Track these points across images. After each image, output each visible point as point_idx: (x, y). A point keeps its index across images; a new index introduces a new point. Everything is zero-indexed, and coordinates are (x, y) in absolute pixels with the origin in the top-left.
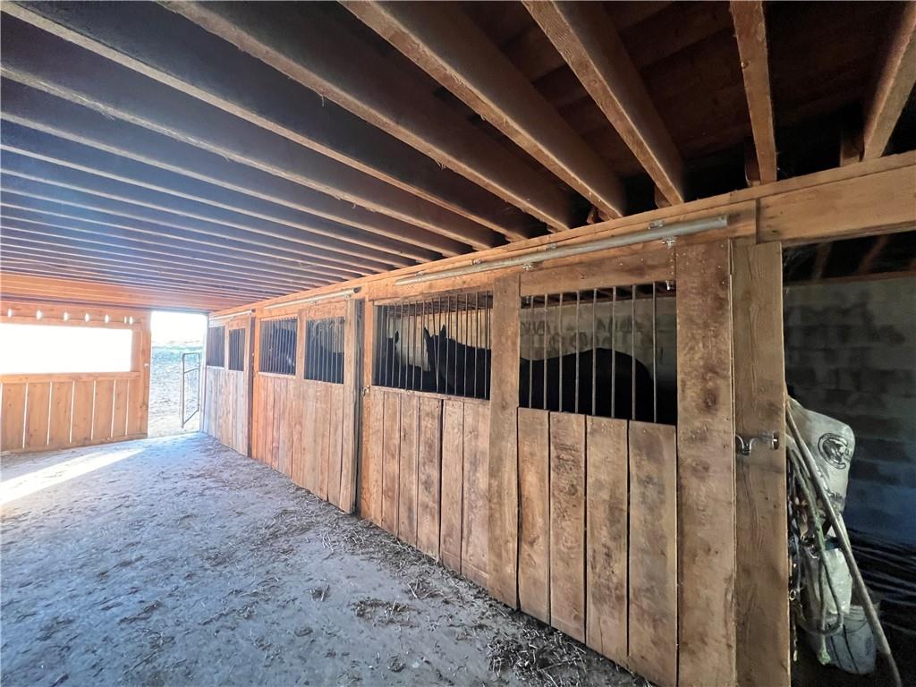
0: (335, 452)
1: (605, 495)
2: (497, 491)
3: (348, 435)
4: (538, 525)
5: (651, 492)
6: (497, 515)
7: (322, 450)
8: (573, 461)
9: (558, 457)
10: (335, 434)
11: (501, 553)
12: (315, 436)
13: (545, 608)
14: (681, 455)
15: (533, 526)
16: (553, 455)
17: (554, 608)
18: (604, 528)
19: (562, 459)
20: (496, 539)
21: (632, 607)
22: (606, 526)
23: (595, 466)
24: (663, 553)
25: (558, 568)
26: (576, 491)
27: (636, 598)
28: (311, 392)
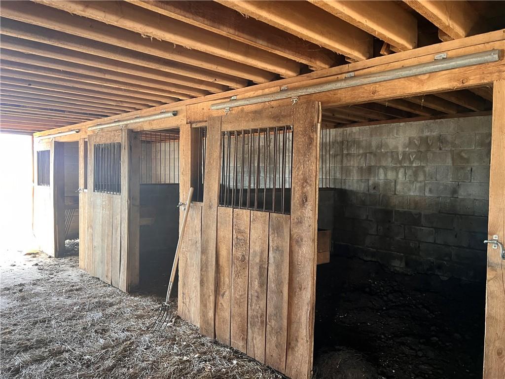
0: (116, 247)
1: (257, 260)
2: (205, 263)
3: (124, 234)
4: (226, 283)
5: (278, 256)
6: (205, 279)
7: (107, 246)
8: (244, 240)
9: (237, 238)
10: (116, 234)
11: (206, 304)
12: (102, 236)
13: (228, 336)
14: (292, 233)
15: (224, 284)
16: (235, 237)
17: (233, 335)
18: (256, 280)
19: (239, 239)
20: (204, 295)
21: (268, 326)
22: (257, 279)
23: (253, 242)
24: (282, 292)
25: (236, 310)
26: (245, 259)
27: (269, 322)
28: (99, 201)
